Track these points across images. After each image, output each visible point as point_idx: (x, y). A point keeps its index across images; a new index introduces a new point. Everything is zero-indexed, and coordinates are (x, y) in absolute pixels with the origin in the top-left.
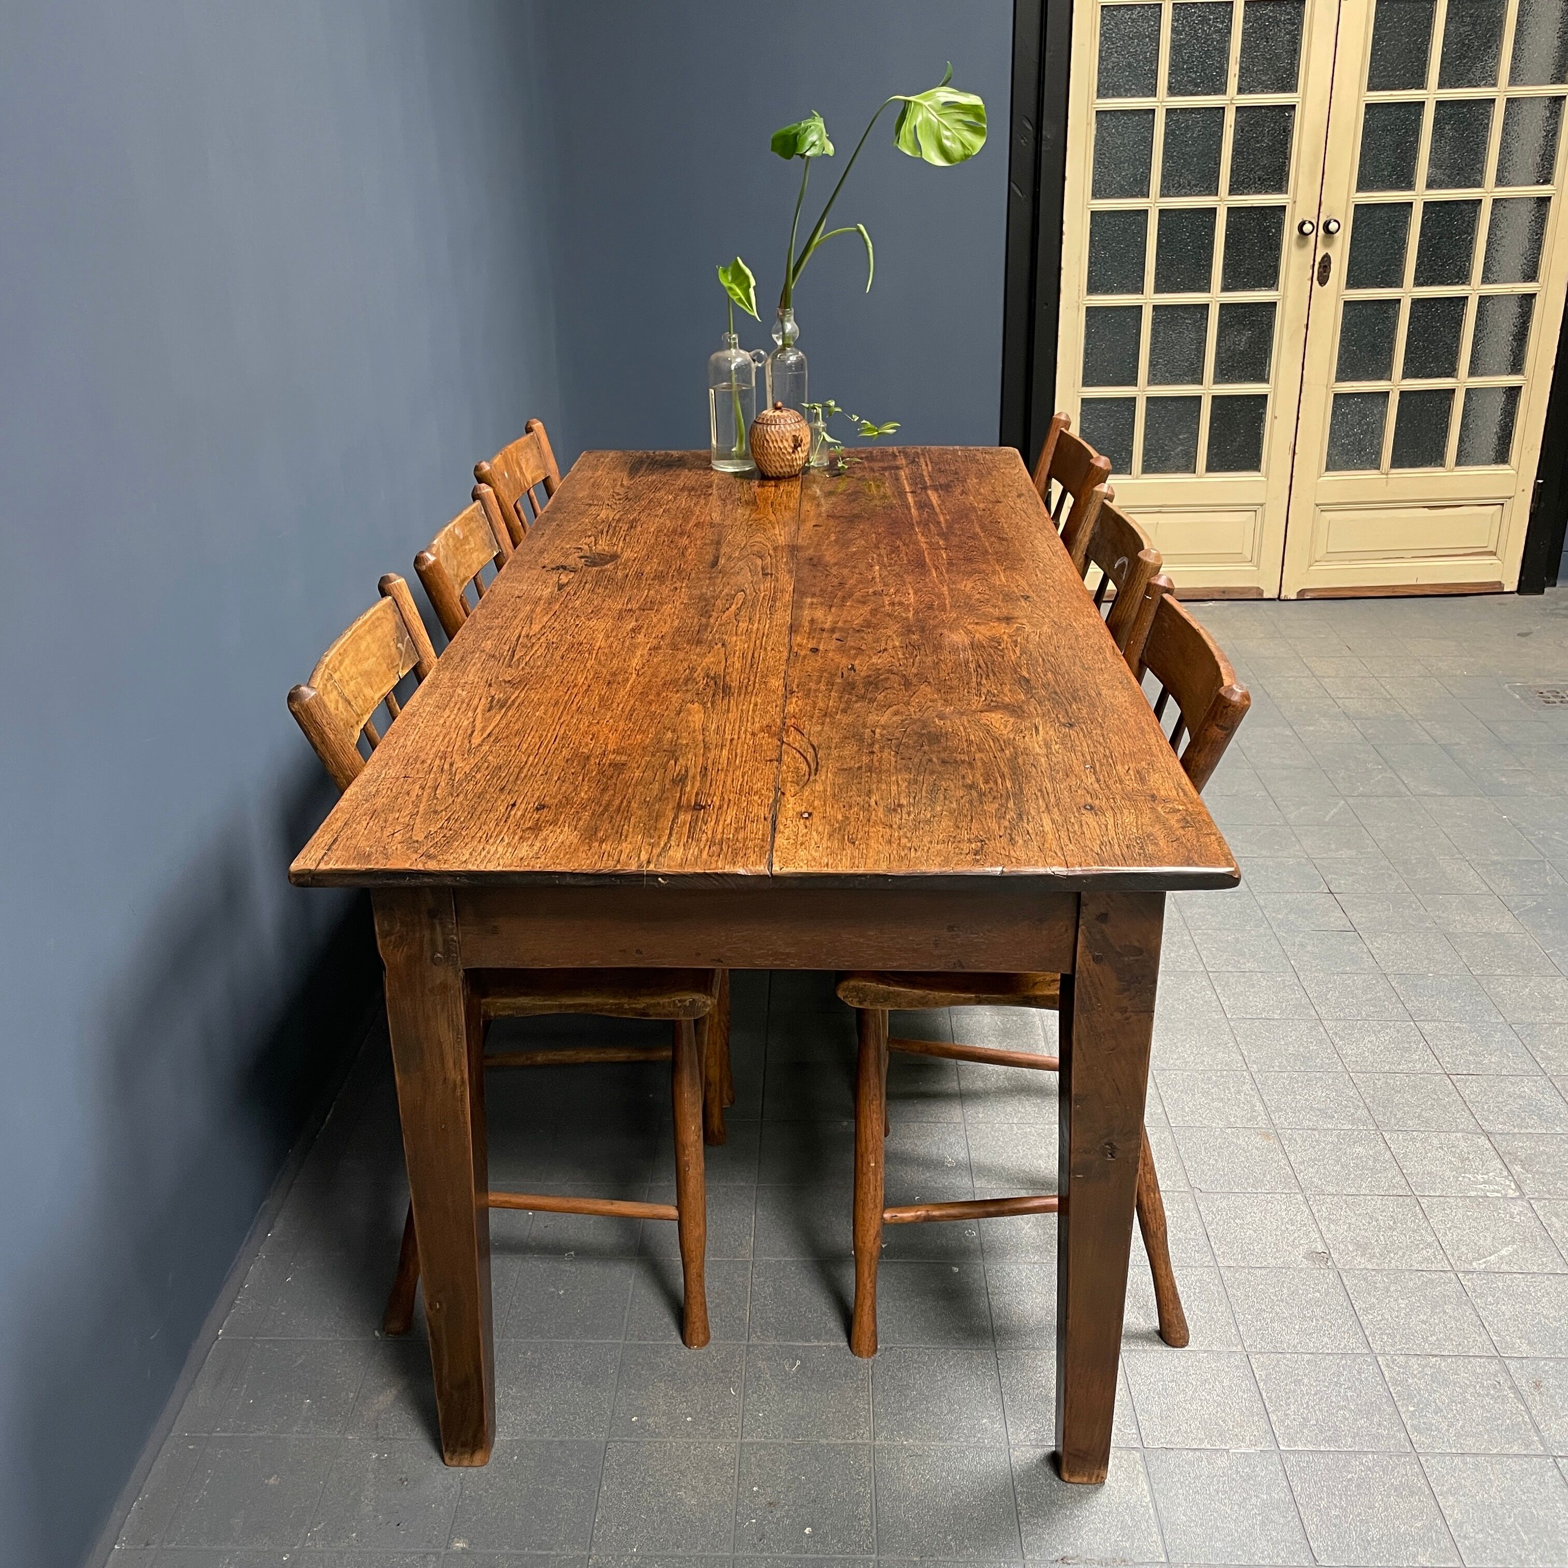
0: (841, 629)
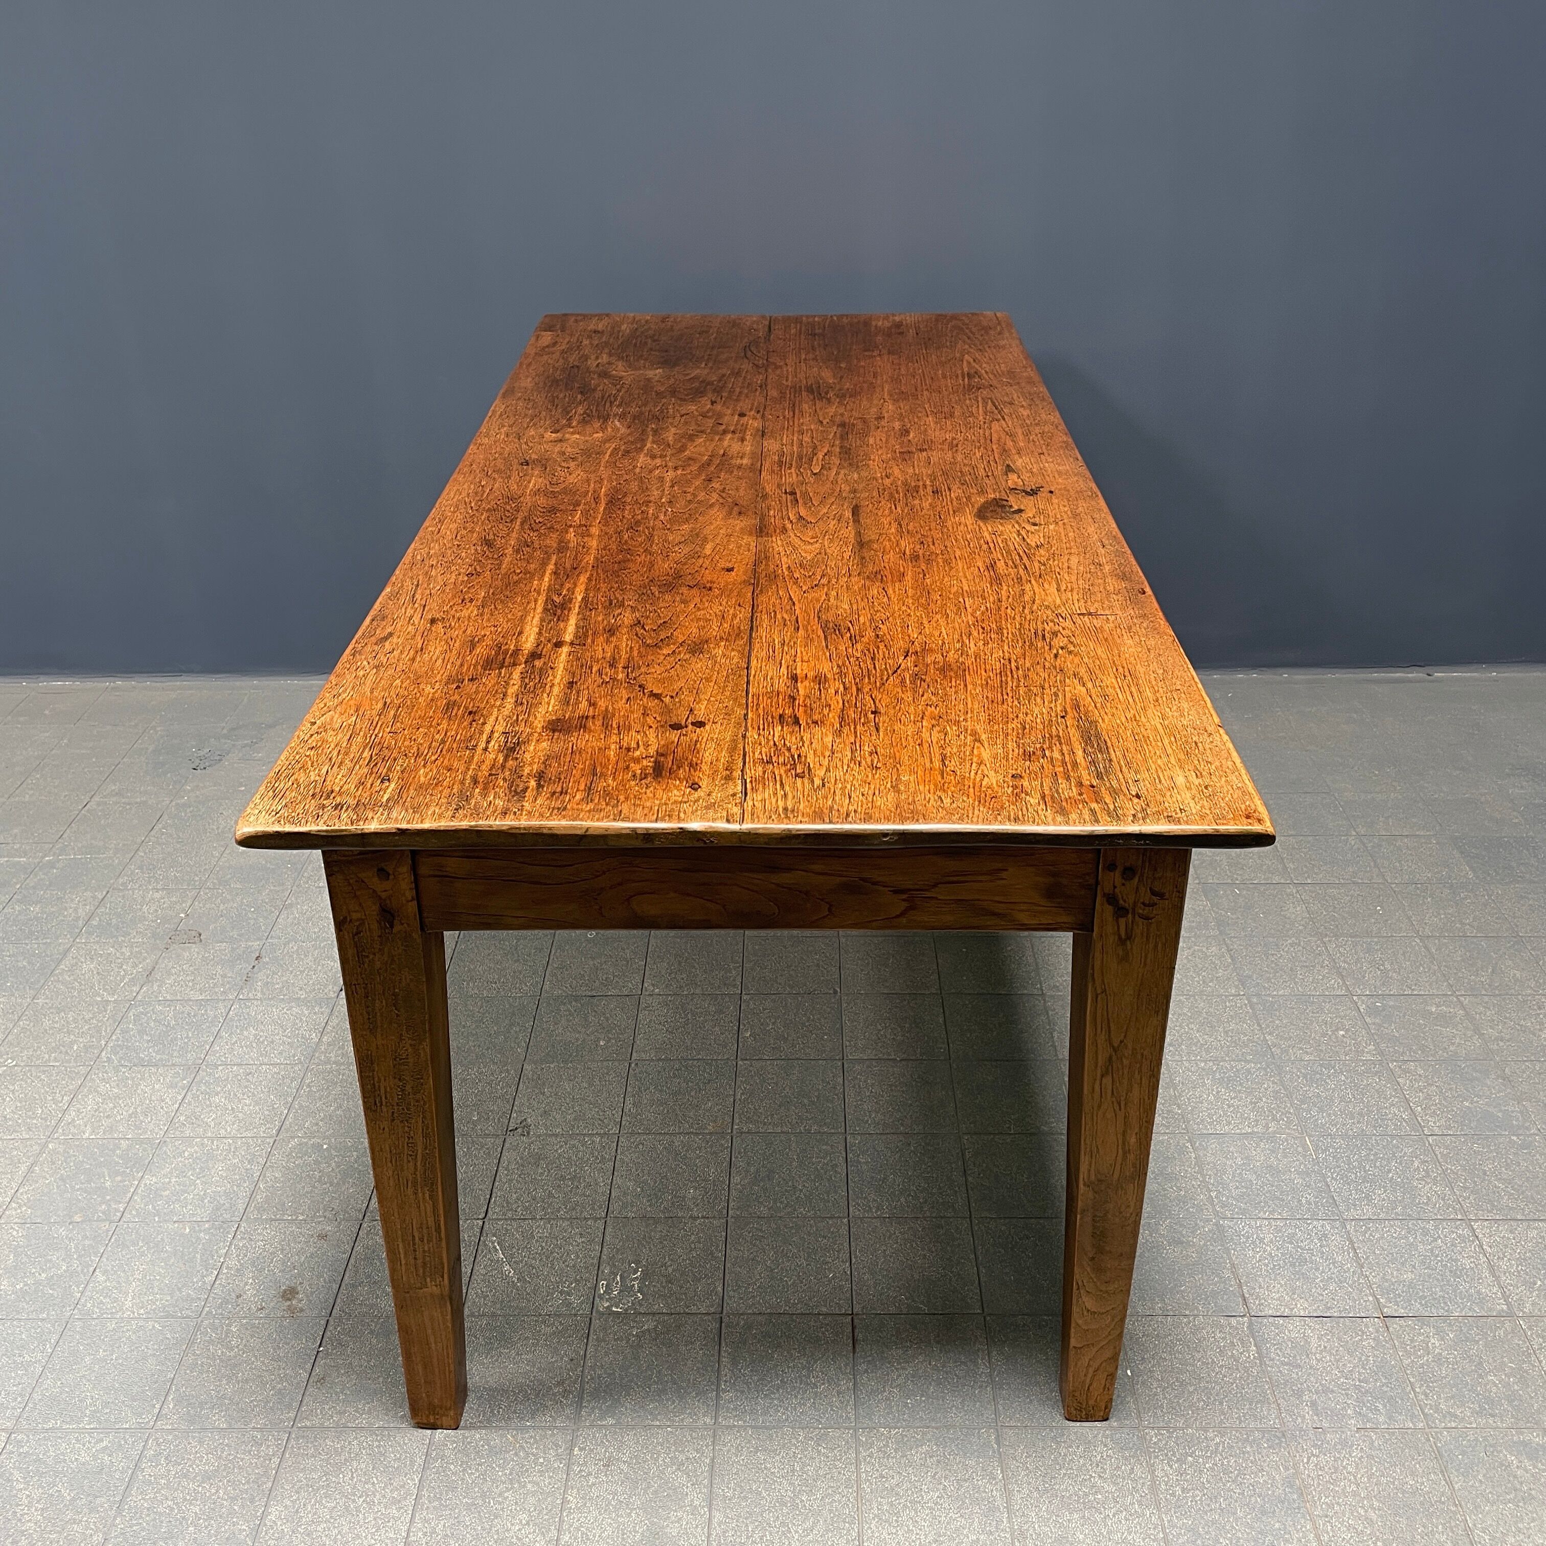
0: (717, 433)
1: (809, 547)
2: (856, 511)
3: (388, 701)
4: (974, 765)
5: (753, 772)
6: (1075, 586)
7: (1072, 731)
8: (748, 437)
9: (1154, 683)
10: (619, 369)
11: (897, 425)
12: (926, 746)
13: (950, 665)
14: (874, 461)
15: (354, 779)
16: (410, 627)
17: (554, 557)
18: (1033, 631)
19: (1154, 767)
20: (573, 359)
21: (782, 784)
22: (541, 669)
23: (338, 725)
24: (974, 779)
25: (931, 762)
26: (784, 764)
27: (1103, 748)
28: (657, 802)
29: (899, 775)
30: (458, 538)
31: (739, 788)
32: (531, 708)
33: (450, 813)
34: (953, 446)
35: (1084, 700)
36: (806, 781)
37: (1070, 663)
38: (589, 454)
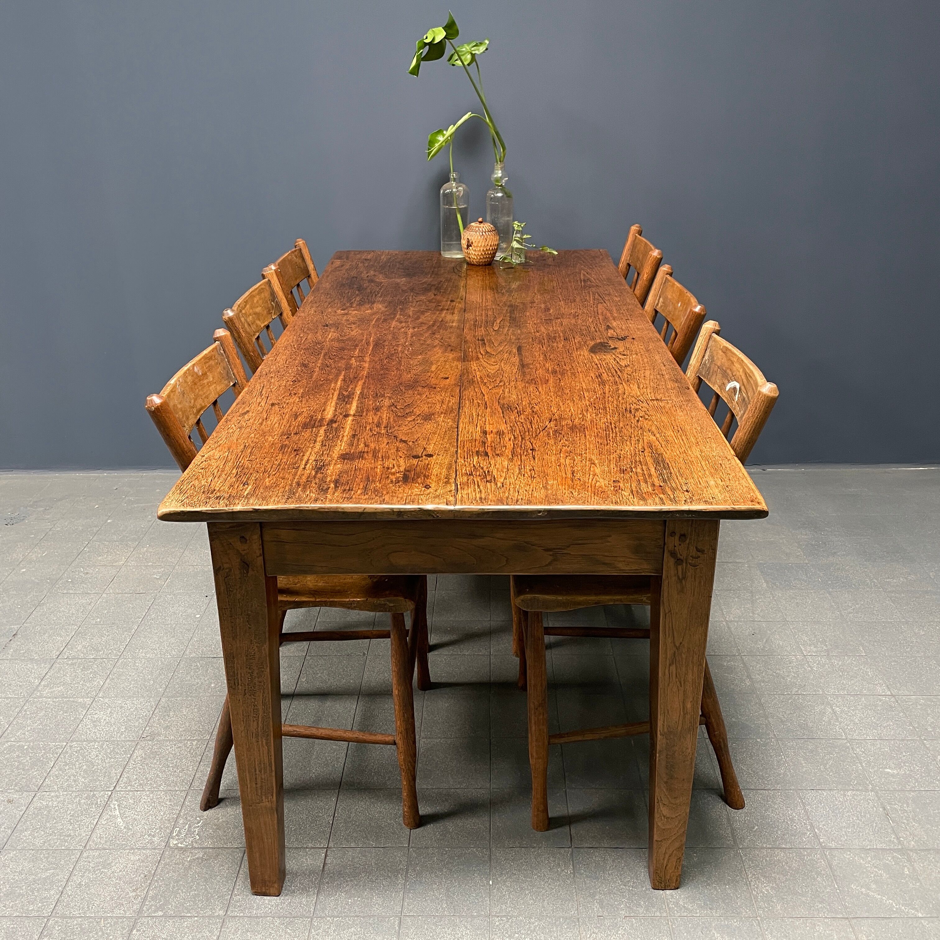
0: (438, 310)
1: (492, 367)
2: (519, 349)
3: (247, 445)
4: (591, 476)
5: (461, 479)
6: (648, 386)
7: (648, 459)
8: (456, 312)
9: (696, 434)
10: (380, 278)
11: (543, 306)
12: (562, 466)
13: (576, 426)
14: (529, 324)
15: (227, 484)
16: (259, 408)
17: (344, 372)
18: (624, 409)
19: (696, 477)
20: (353, 273)
21: (478, 486)
22: (336, 428)
23: (217, 457)
24: (591, 483)
25: (566, 474)
26: (480, 475)
27: (667, 467)
28: (405, 495)
29: (547, 481)
30: (287, 363)
31: (454, 488)
32: (331, 448)
33: (284, 501)
34: (576, 316)
35: (654, 442)
36: (493, 484)
37: (646, 424)
38: (363, 321)
